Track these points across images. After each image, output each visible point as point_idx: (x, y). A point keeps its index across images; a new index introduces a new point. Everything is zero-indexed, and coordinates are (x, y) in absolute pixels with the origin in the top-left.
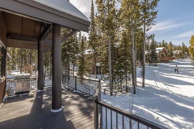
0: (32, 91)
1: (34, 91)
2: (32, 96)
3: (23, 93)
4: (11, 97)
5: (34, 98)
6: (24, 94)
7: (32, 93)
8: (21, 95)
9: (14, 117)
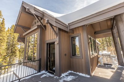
0: (114, 65)
1: (115, 65)
2: (113, 69)
3: (108, 64)
4: (101, 65)
5: (115, 70)
6: (108, 66)
7: (114, 67)
8: (106, 66)
9: (101, 76)
